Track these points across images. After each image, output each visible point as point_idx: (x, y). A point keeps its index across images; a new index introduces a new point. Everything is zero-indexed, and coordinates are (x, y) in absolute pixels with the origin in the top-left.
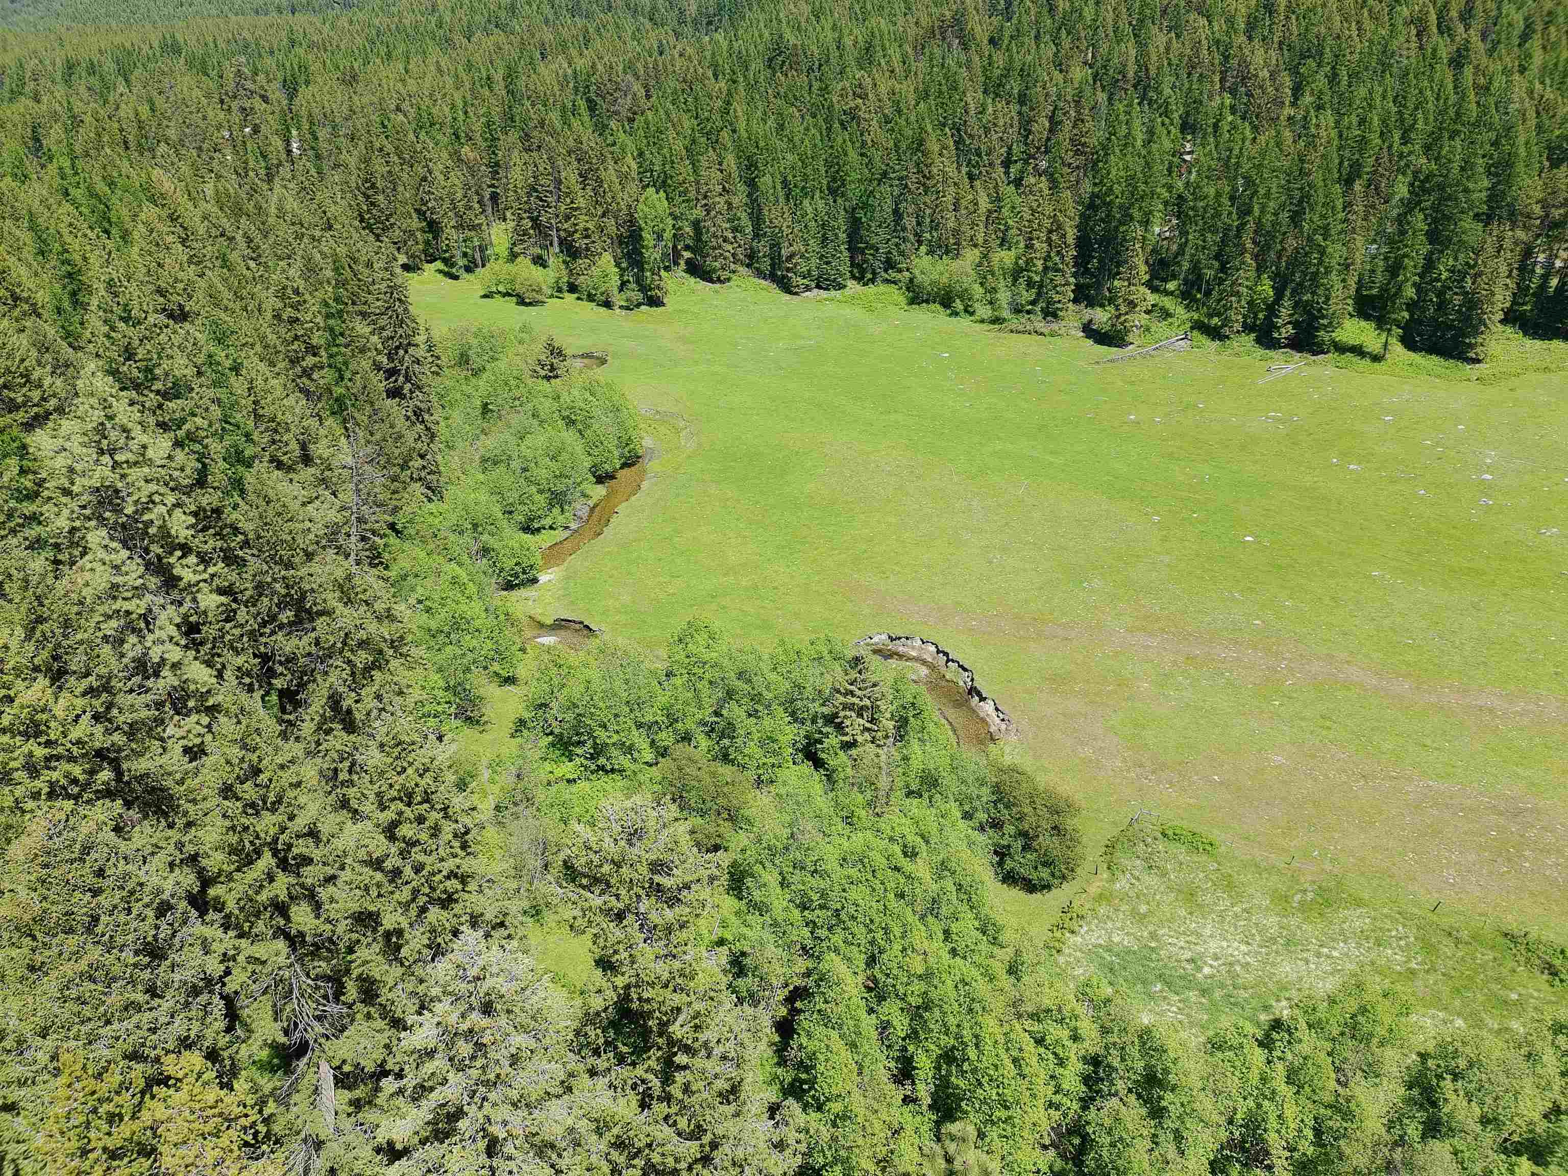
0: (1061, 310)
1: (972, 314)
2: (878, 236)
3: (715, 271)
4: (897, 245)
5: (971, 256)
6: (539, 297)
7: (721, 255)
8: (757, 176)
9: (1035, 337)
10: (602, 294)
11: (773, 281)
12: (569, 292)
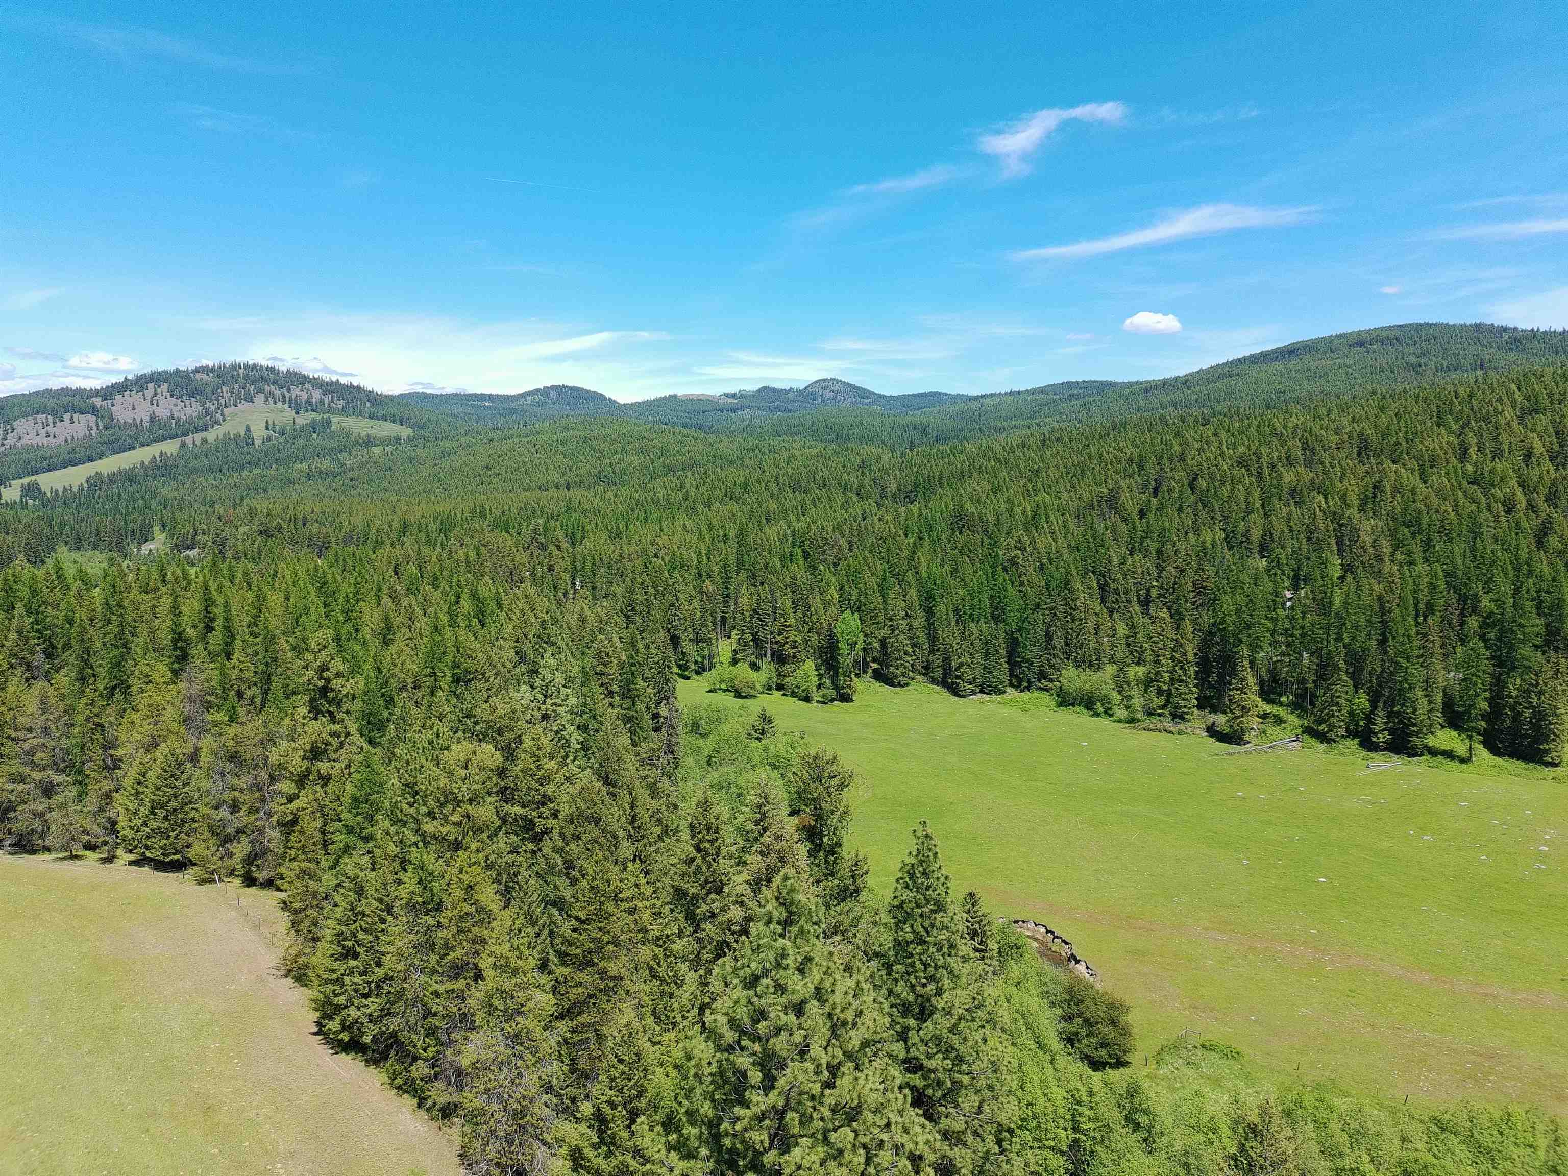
1: (1111, 716)
2: (1032, 652)
3: (896, 677)
4: (1048, 660)
5: (1110, 670)
6: (752, 692)
7: (902, 664)
8: (934, 606)
9: (1164, 734)
10: (803, 691)
11: (944, 686)
12: (777, 689)
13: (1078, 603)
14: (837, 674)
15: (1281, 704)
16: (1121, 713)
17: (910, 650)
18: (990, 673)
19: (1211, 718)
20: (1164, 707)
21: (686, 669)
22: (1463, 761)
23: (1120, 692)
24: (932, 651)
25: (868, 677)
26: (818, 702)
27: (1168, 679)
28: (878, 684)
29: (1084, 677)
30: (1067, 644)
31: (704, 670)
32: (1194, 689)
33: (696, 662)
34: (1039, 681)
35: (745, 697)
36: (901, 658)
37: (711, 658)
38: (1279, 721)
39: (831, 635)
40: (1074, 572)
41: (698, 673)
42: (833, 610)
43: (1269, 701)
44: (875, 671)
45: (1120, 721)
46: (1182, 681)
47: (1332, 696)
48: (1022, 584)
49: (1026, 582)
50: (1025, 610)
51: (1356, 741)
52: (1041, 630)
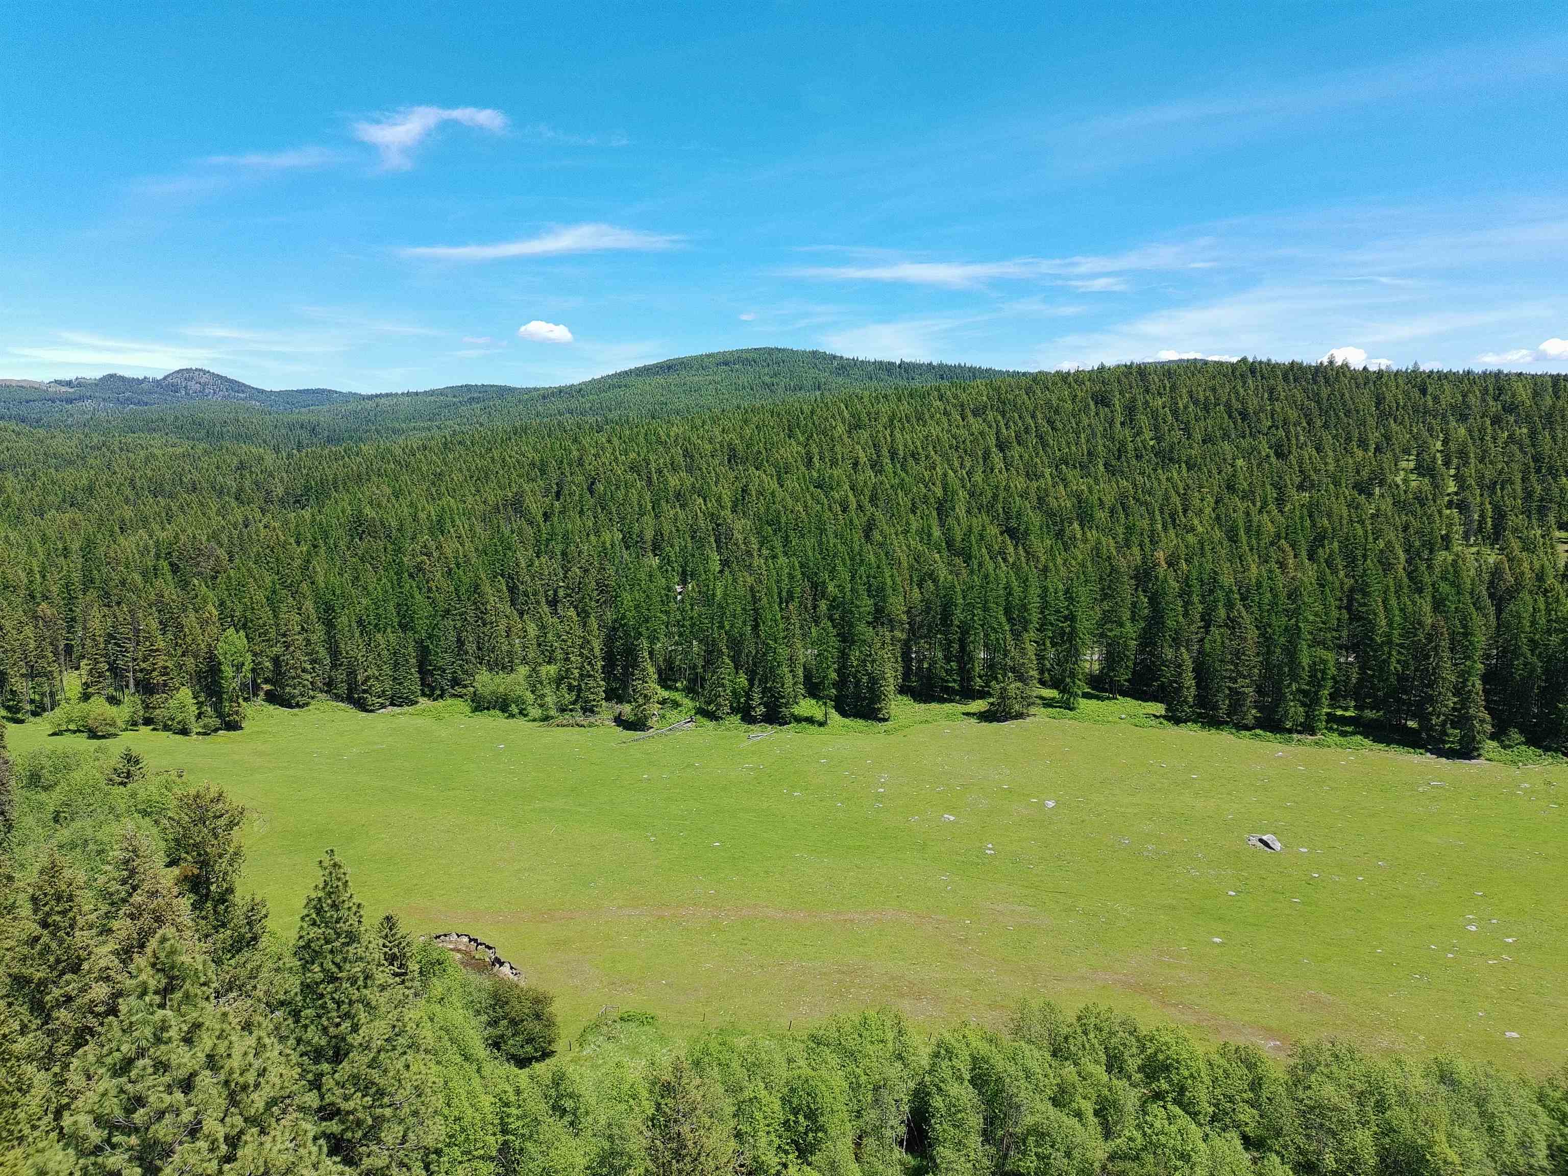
0: (596, 706)
1: (526, 716)
2: (444, 659)
4: (460, 666)
5: (523, 671)
6: (112, 730)
7: (300, 683)
8: (334, 618)
9: (577, 729)
10: (179, 723)
11: (350, 703)
12: (144, 724)
13: (489, 607)
14: (220, 700)
15: (677, 690)
16: (535, 712)
17: (309, 667)
18: (400, 684)
19: (618, 708)
20: (574, 703)
21: (18, 710)
22: (821, 724)
23: (533, 692)
24: (334, 666)
25: (260, 700)
26: (198, 734)
27: (577, 675)
28: (272, 707)
29: (497, 680)
30: (479, 649)
31: (44, 710)
32: (602, 683)
33: (32, 701)
34: (453, 687)
35: (103, 737)
36: (299, 677)
37: (52, 695)
38: (676, 704)
39: (211, 657)
40: (483, 576)
41: (35, 714)
42: (213, 629)
43: (666, 687)
44: (268, 693)
45: (534, 720)
46: (590, 676)
47: (718, 678)
48: (430, 590)
49: (434, 588)
50: (435, 615)
51: (739, 716)
52: (452, 637)
